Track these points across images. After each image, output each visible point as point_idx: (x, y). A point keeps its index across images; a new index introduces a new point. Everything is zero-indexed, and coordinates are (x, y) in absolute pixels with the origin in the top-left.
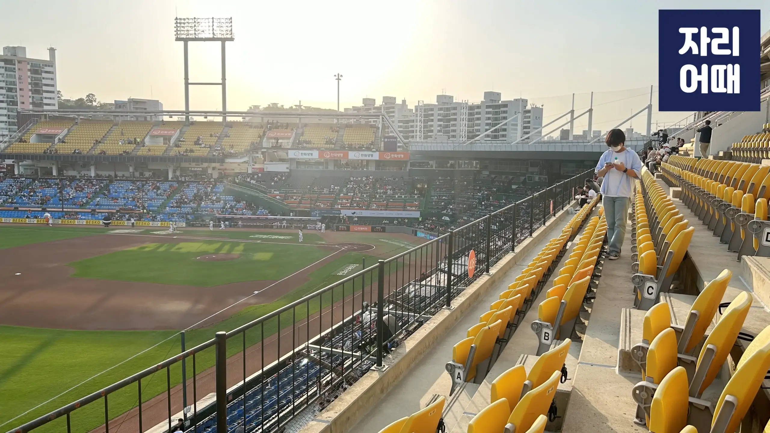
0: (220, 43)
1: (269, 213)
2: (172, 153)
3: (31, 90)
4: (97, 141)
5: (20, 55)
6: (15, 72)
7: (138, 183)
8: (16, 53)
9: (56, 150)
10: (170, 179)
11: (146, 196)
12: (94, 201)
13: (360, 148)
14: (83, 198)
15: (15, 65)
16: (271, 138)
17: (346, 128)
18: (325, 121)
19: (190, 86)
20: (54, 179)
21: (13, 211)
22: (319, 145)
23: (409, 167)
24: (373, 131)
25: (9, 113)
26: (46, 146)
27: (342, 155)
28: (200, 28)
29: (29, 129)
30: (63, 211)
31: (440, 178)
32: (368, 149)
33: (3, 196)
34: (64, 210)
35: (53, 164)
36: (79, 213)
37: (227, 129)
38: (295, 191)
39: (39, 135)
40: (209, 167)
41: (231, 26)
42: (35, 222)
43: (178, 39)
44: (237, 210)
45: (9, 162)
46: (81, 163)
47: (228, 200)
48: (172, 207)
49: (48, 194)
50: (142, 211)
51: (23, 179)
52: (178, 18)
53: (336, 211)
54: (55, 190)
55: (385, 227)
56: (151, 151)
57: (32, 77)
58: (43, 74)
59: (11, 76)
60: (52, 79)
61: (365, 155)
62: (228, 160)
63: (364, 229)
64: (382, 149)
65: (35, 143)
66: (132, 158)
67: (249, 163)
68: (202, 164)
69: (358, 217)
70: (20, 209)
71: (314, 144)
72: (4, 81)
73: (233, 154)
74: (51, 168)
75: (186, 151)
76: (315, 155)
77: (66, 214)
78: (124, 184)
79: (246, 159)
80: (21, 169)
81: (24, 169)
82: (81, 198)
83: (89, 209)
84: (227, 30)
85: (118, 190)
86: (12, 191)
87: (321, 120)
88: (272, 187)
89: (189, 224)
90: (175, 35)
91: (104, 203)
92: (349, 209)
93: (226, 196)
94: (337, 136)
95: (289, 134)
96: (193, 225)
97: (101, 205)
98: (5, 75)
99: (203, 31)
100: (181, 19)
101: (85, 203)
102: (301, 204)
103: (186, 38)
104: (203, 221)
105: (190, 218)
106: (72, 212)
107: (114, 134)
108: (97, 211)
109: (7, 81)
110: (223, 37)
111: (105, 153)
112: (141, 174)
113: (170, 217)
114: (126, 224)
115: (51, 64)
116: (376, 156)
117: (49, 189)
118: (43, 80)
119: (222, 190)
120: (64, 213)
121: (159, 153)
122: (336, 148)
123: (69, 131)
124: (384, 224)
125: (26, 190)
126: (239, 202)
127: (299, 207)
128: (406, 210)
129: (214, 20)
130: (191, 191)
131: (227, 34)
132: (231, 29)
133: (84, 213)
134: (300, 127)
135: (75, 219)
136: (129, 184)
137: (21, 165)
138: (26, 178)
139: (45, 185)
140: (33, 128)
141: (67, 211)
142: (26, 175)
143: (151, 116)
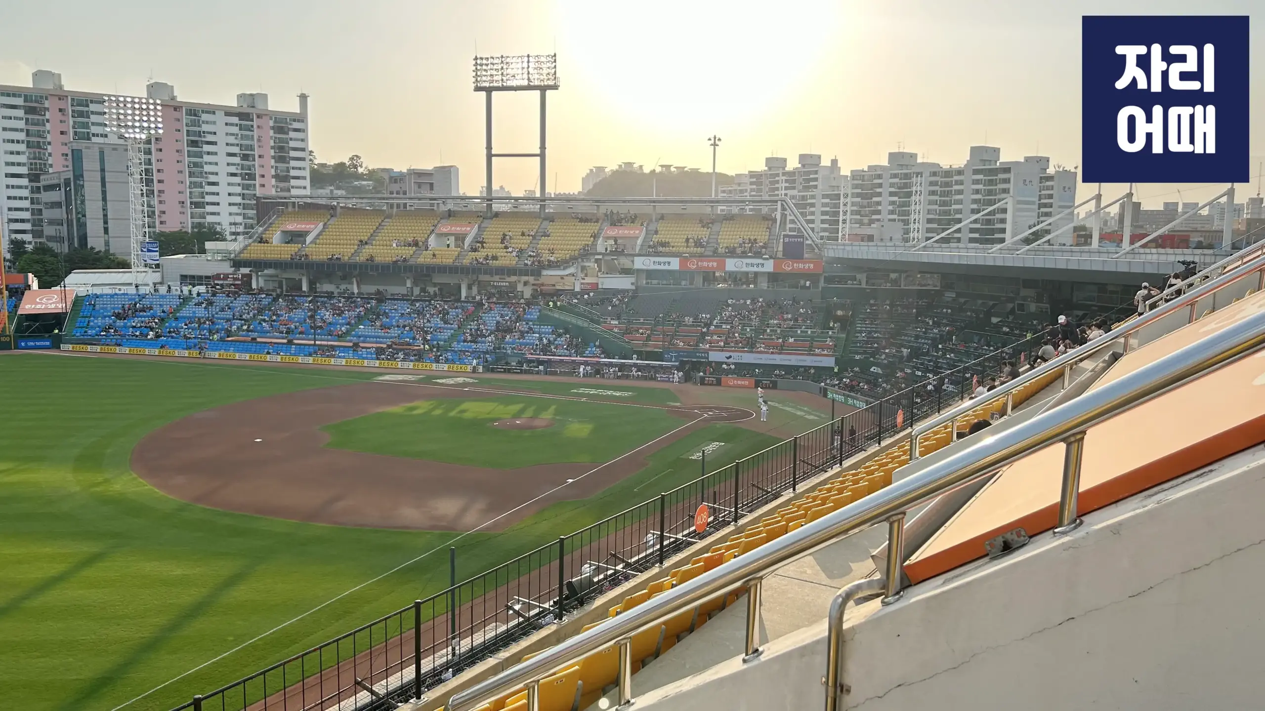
0: (538, 93)
1: (603, 353)
2: (466, 261)
3: (273, 157)
4: (361, 241)
5: (260, 106)
6: (253, 131)
7: (418, 305)
8: (254, 103)
9: (306, 255)
10: (463, 298)
11: (429, 324)
12: (357, 330)
13: (744, 255)
14: (342, 325)
15: (253, 121)
16: (609, 238)
17: (724, 222)
18: (692, 209)
19: (493, 158)
20: (304, 296)
21: (249, 342)
22: (681, 248)
23: (822, 284)
24: (766, 226)
26: (293, 248)
27: (715, 264)
28: (509, 71)
29: (271, 224)
30: (315, 345)
31: (872, 302)
32: (758, 255)
33: (238, 321)
34: (317, 342)
35: (303, 275)
36: (336, 349)
37: (546, 223)
38: (642, 321)
39: (284, 232)
40: (519, 281)
41: (555, 67)
42: (279, 360)
43: (478, 89)
44: (556, 348)
45: (245, 270)
46: (340, 273)
47: (545, 333)
48: (465, 341)
50: (422, 346)
51: (263, 296)
52: (478, 57)
53: (702, 353)
55: (776, 382)
56: (437, 256)
57: (276, 138)
58: (290, 133)
59: (247, 137)
60: (303, 140)
61: (752, 265)
62: (545, 272)
63: (743, 383)
64: (780, 255)
65: (279, 245)
66: (411, 267)
67: (576, 277)
68: (509, 276)
69: (735, 364)
70: (259, 340)
71: (673, 247)
72: (237, 145)
73: (553, 262)
74: (301, 280)
75: (486, 258)
76: (675, 264)
77: (319, 350)
78: (399, 305)
79: (571, 270)
80: (262, 283)
81: (265, 280)
82: (339, 326)
83: (350, 341)
84: (548, 74)
85: (390, 314)
86: (248, 314)
87: (685, 209)
88: (609, 314)
89: (487, 369)
90: (474, 83)
91: (370, 334)
92: (723, 351)
93: (542, 327)
94: (710, 234)
95: (637, 232)
96: (493, 371)
97: (366, 337)
98: (240, 136)
99: (514, 76)
100: (482, 59)
101: (344, 334)
102: (650, 340)
103: (490, 87)
104: (507, 364)
105: (489, 359)
106: (327, 346)
107: (386, 231)
108: (362, 345)
109: (241, 145)
110: (542, 84)
111: (371, 258)
112: (423, 290)
113: (460, 357)
114: (399, 366)
115: (301, 118)
116: (769, 266)
118: (290, 142)
119: (536, 317)
120: (316, 348)
121: (449, 261)
122: (707, 253)
123: (325, 224)
124: (776, 375)
125: (267, 312)
126: (560, 335)
127: (646, 345)
128: (813, 355)
129: (530, 58)
130: (492, 317)
131: (548, 79)
132: (555, 71)
133: (341, 349)
134: (654, 220)
135: (330, 357)
136: (405, 305)
137: (260, 276)
138: (267, 295)
139: (292, 306)
140: (277, 222)
141: (321, 345)
142: (268, 290)
143: (438, 204)
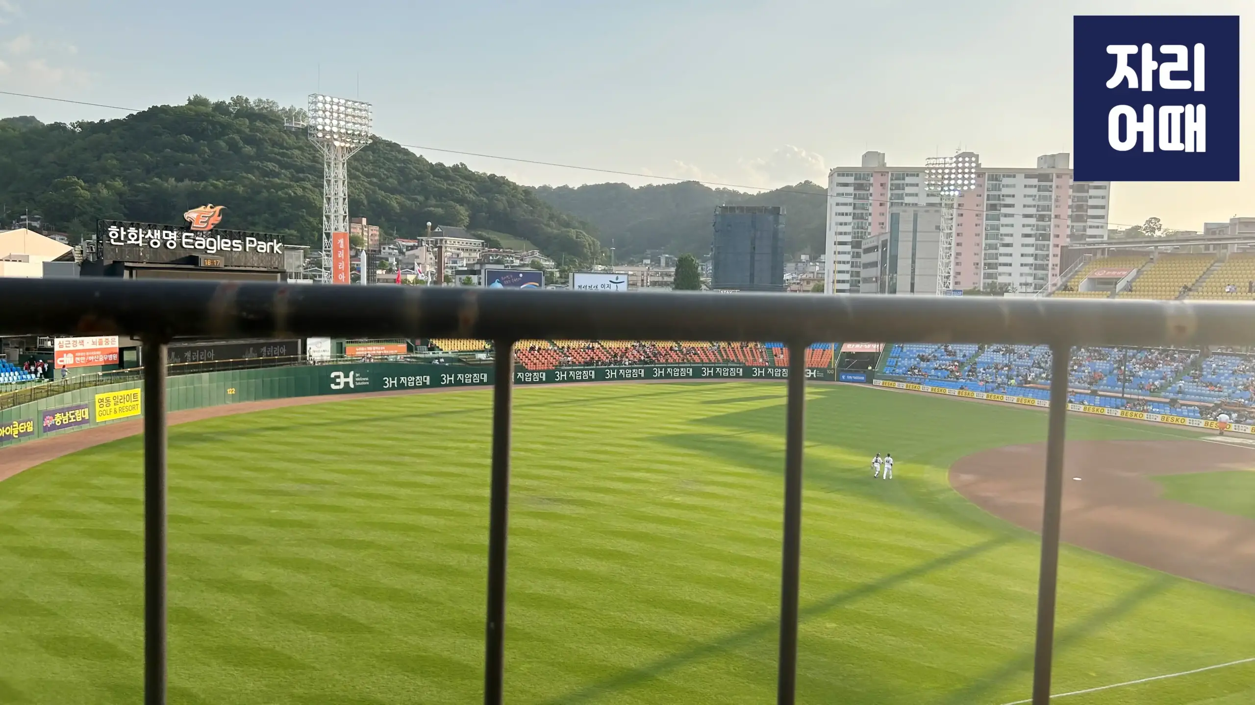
3: (1070, 217)
4: (1185, 287)
5: (1058, 166)
6: (1051, 191)
8: (1054, 163)
14: (1155, 379)
15: (1052, 181)
25: (1037, 252)
26: (1102, 295)
29: (1076, 272)
30: (1123, 398)
34: (1126, 395)
36: (1151, 403)
39: (1092, 280)
49: (1100, 370)
54: (1111, 364)
57: (1074, 197)
59: (1045, 198)
60: (1103, 197)
65: (1086, 292)
72: (1034, 206)
77: (1128, 403)
78: (1229, 361)
82: (1151, 380)
83: (1166, 397)
85: (1217, 371)
91: (1190, 390)
97: (1186, 394)
98: (1037, 197)
101: (1158, 388)
106: (1138, 400)
107: (1216, 276)
108: (1180, 401)
109: (1038, 206)
117: (1102, 361)
118: (1089, 200)
120: (1125, 401)
123: (1138, 272)
133: (1155, 404)
135: (1144, 411)
136: (1238, 361)
139: (1095, 356)
140: (1084, 270)
141: (1131, 399)
